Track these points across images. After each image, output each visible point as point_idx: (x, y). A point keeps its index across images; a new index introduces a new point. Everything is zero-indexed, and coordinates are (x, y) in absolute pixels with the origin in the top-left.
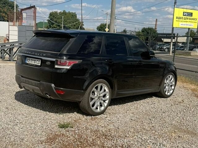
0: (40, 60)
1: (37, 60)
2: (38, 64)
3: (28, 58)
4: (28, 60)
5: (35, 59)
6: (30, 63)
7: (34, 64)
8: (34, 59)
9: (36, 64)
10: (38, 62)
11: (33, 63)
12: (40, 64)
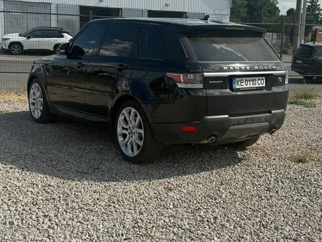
0: (264, 78)
1: (257, 78)
2: (261, 85)
3: (237, 79)
4: (239, 83)
5: (254, 78)
6: (245, 86)
7: (254, 86)
8: (251, 79)
9: (257, 85)
10: (259, 82)
11: (252, 86)
12: (264, 85)
